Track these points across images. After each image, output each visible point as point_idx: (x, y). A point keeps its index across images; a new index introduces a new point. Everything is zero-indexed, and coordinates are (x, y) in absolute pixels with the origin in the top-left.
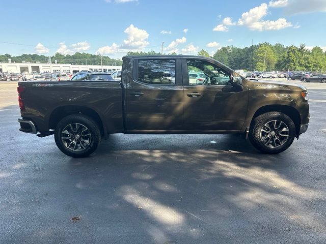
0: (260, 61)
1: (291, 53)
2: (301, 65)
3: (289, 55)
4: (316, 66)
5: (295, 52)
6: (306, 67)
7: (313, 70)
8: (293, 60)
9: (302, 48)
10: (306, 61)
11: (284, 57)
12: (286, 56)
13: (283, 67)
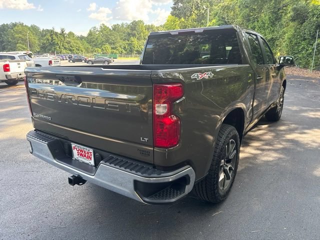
0: (20, 43)
1: (54, 36)
2: (65, 48)
3: (52, 38)
4: (78, 50)
5: (57, 35)
6: (70, 50)
7: (76, 53)
8: (58, 43)
9: (63, 32)
10: (69, 45)
11: (48, 40)
12: (50, 38)
13: (50, 50)
